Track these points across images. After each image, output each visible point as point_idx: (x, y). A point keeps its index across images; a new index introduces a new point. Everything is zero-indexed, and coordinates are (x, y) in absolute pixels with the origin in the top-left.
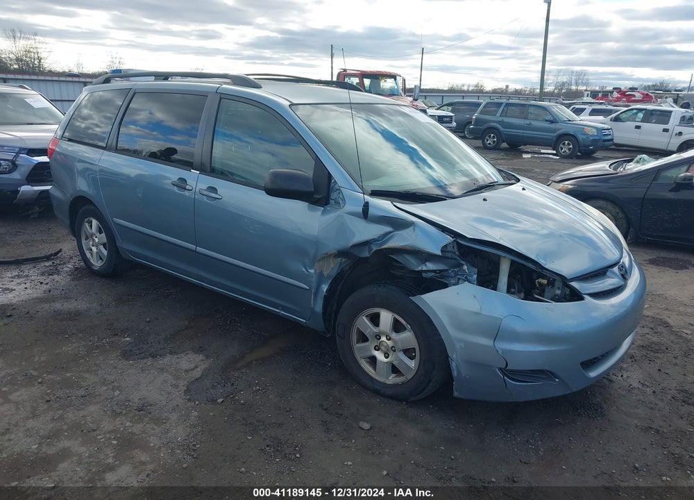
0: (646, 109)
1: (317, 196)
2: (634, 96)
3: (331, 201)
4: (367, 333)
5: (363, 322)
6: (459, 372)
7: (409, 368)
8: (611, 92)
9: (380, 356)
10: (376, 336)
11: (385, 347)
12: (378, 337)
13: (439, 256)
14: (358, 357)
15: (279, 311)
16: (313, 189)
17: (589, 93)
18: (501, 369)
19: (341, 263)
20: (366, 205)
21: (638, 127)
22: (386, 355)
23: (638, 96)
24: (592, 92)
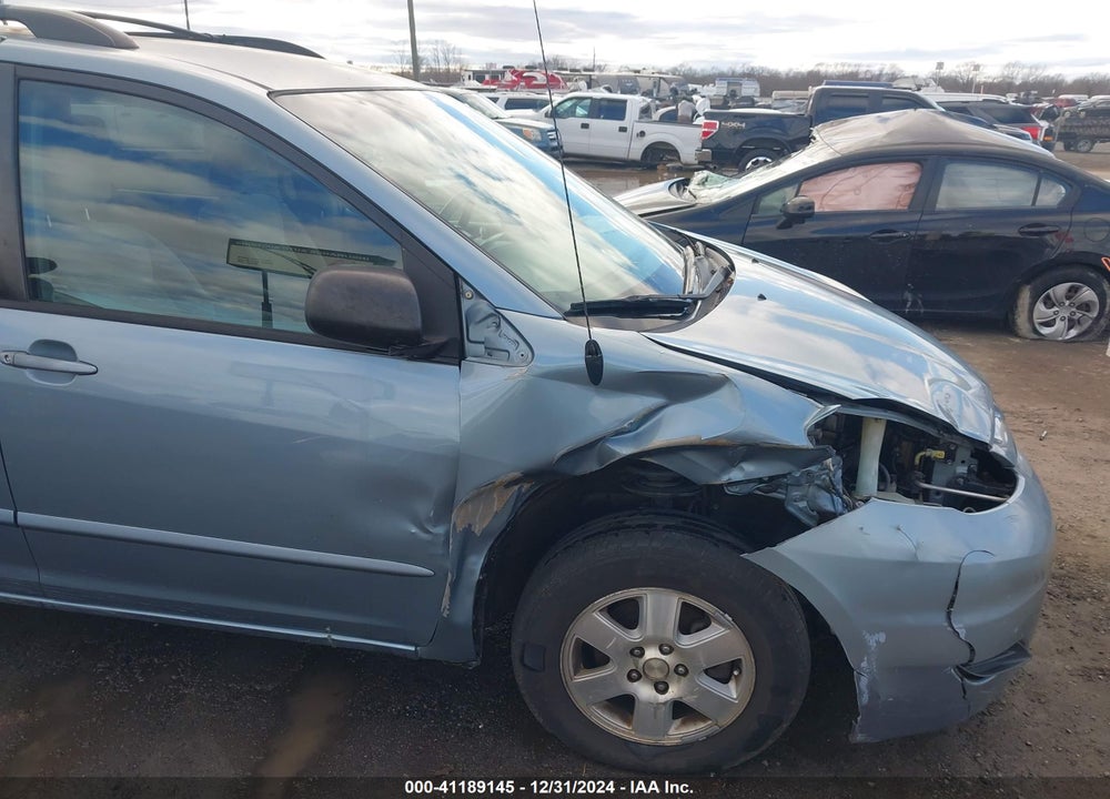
0: (591, 98)
1: (437, 340)
2: (534, 78)
3: (468, 345)
4: (607, 648)
5: (596, 624)
6: (874, 695)
7: (725, 704)
8: (503, 73)
9: (644, 691)
10: (632, 652)
11: (660, 669)
12: (637, 651)
13: (807, 450)
14: (581, 704)
15: (326, 636)
16: (418, 324)
17: (471, 74)
18: (958, 668)
19: (518, 497)
20: (593, 349)
21: (585, 126)
22: (661, 687)
23: (540, 78)
24: (474, 72)
